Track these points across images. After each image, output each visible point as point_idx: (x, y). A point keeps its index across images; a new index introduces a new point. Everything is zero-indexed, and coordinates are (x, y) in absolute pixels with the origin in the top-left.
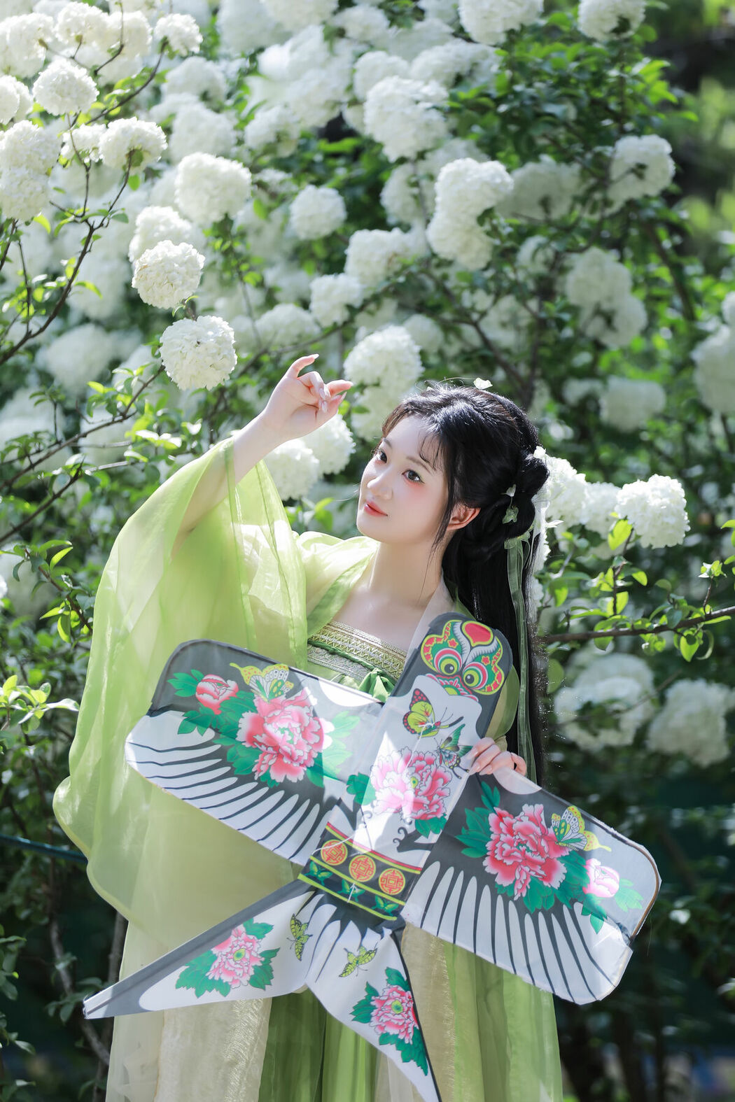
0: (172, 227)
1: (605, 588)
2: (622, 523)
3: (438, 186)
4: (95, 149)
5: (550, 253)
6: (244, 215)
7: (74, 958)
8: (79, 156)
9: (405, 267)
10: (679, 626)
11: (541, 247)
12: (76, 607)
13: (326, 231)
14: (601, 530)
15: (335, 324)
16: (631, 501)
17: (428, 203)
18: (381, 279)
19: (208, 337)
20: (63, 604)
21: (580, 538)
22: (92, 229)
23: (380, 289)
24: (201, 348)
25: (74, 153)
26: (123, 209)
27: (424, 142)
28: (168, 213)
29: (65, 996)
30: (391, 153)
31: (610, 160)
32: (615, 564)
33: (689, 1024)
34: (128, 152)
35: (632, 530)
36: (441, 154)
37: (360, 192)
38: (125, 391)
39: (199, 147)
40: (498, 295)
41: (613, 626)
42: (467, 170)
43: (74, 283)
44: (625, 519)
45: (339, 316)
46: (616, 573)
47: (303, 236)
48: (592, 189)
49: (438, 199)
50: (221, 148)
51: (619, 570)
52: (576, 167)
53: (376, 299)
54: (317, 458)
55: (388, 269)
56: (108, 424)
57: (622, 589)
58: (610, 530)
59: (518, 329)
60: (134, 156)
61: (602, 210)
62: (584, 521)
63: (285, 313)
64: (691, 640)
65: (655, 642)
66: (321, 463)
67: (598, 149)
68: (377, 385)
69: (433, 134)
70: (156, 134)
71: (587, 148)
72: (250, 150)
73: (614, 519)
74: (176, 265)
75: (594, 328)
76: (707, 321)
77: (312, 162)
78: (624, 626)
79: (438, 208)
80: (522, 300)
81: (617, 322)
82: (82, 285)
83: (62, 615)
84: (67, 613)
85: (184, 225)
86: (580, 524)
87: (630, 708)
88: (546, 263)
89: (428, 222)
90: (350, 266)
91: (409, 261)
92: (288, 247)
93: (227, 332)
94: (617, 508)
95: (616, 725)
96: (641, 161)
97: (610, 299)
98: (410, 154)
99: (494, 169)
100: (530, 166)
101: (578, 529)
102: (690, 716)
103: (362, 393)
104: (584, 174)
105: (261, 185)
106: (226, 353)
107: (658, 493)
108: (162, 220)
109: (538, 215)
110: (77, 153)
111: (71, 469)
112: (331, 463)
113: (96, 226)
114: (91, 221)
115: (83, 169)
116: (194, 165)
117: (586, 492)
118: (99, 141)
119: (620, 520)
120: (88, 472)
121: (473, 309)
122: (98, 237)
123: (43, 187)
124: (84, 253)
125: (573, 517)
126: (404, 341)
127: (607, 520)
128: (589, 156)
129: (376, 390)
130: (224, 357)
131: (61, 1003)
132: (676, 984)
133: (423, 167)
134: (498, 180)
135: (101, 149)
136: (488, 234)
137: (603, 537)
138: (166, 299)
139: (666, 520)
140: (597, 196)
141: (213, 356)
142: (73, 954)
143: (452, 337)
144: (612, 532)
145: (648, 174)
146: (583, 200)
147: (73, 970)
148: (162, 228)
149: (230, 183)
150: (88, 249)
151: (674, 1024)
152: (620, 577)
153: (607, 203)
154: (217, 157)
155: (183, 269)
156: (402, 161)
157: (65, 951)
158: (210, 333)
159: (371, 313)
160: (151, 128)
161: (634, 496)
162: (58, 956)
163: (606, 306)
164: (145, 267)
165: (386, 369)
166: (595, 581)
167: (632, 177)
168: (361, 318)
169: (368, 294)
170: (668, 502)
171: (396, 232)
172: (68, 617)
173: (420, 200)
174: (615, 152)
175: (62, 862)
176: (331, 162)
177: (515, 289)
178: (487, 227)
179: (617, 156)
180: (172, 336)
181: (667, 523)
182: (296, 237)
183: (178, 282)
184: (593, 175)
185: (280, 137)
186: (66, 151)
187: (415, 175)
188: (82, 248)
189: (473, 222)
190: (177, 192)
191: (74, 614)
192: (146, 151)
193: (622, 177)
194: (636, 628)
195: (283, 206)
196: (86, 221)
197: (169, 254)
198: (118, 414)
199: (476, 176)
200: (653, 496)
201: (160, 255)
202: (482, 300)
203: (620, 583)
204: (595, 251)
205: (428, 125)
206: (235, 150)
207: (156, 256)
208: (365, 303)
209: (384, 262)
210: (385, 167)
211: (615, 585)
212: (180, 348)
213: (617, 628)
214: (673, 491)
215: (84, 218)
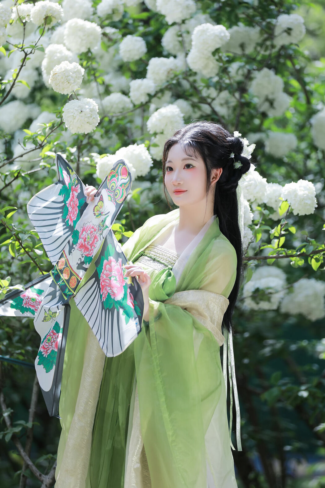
0: (63, 55)
1: (277, 235)
2: (285, 203)
3: (193, 37)
4: (28, 15)
5: (246, 71)
6: (97, 49)
7: (12, 411)
8: (20, 19)
9: (176, 76)
10: (311, 254)
11: (241, 67)
12: (18, 239)
13: (137, 58)
14: (274, 206)
15: (142, 103)
16: (289, 192)
17: (187, 45)
18: (164, 81)
19: (86, 109)
20: (12, 238)
21: (264, 210)
22: (26, 55)
23: (163, 86)
24: (83, 114)
25: (18, 17)
26: (42, 45)
27: (185, 15)
28: (61, 47)
29: (7, 429)
30: (169, 20)
31: (275, 26)
32: (282, 223)
33: (297, 445)
34: (45, 17)
35: (290, 206)
36: (193, 21)
37: (150, 39)
38: (43, 134)
39: (75, 15)
40: (221, 90)
41: (277, 253)
42: (207, 29)
43: (16, 81)
44: (286, 201)
45: (144, 99)
46: (282, 227)
47: (125, 60)
48: (266, 40)
49: (193, 43)
50: (86, 16)
51: (283, 226)
52: (258, 29)
53: (162, 91)
54: (135, 168)
55: (168, 76)
56: (33, 150)
57: (283, 235)
58: (279, 205)
59: (228, 108)
60: (47, 19)
61: (271, 50)
62: (265, 202)
63: (115, 98)
64: (317, 260)
65: (298, 261)
66: (137, 171)
67: (268, 20)
68: (162, 133)
69: (190, 11)
70: (59, 9)
71: (263, 19)
72: (99, 17)
73: (280, 201)
74: (71, 73)
75: (265, 107)
76: (317, 104)
77: (127, 24)
78: (282, 254)
79: (193, 48)
80: (232, 93)
81: (276, 104)
82: (21, 82)
83: (11, 243)
84: (14, 242)
85: (69, 54)
86: (264, 203)
87: (277, 292)
88: (243, 75)
89: (187, 54)
90: (149, 75)
91: (178, 73)
92: (116, 65)
93: (94, 106)
94: (282, 195)
95: (269, 300)
96: (290, 27)
97: (273, 93)
98: (179, 21)
99: (220, 29)
100: (235, 28)
101: (263, 205)
102: (307, 296)
103: (155, 137)
104: (262, 32)
105: (104, 34)
106: (94, 116)
107: (302, 188)
108: (59, 51)
109: (239, 52)
110: (19, 17)
111: (15, 173)
112: (141, 171)
113: (28, 53)
114: (26, 50)
115: (22, 24)
116: (73, 24)
117: (266, 187)
118: (30, 12)
119: (284, 201)
120: (23, 175)
121: (208, 97)
122: (29, 59)
123: (3, 33)
124: (22, 66)
125: (261, 200)
126: (176, 112)
127: (276, 201)
128: (264, 23)
129: (161, 135)
130: (94, 118)
131: (5, 432)
132: (292, 426)
133: (184, 27)
134: (223, 35)
135: (31, 16)
136: (217, 60)
137: (275, 209)
138: (66, 90)
139: (306, 202)
140: (268, 43)
141: (88, 117)
142: (12, 409)
143: (196, 110)
144: (280, 207)
145: (293, 33)
146: (261, 45)
147: (11, 417)
148: (58, 55)
149: (91, 33)
150: (24, 64)
151: (290, 445)
152: (283, 229)
153: (273, 46)
154: (85, 20)
155: (74, 75)
156: (174, 24)
157: (8, 407)
158: (87, 107)
159: (159, 98)
160: (56, 6)
161: (291, 190)
162: (4, 410)
163: (270, 97)
164: (56, 74)
165: (166, 125)
166: (273, 230)
167: (285, 34)
168: (154, 100)
169: (158, 89)
170: (307, 193)
171: (172, 59)
172: (14, 244)
173: (182, 43)
174: (277, 22)
175: (6, 363)
176: (137, 24)
177: (228, 87)
178: (217, 57)
179: (278, 24)
180: (69, 108)
181: (307, 203)
182: (122, 60)
183: (72, 81)
184: (267, 33)
185: (114, 11)
186: (14, 16)
187: (180, 31)
188: (21, 64)
189: (210, 54)
190: (65, 37)
191: (17, 243)
192: (53, 17)
193: (280, 34)
194: (288, 254)
195: (116, 46)
196: (23, 50)
197: (67, 68)
198: (38, 145)
199: (212, 32)
200: (300, 190)
201: (63, 68)
202: (213, 92)
203: (283, 233)
204: (265, 70)
205: (188, 7)
206: (92, 17)
207: (61, 68)
208: (157, 93)
209: (166, 73)
210: (165, 26)
211: (281, 233)
212: (73, 114)
213: (278, 254)
214: (310, 187)
215: (22, 49)
